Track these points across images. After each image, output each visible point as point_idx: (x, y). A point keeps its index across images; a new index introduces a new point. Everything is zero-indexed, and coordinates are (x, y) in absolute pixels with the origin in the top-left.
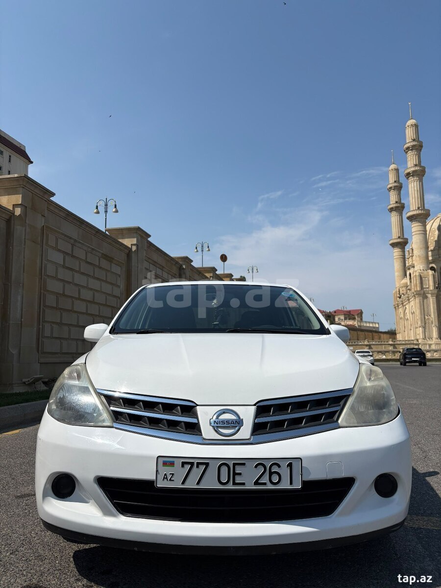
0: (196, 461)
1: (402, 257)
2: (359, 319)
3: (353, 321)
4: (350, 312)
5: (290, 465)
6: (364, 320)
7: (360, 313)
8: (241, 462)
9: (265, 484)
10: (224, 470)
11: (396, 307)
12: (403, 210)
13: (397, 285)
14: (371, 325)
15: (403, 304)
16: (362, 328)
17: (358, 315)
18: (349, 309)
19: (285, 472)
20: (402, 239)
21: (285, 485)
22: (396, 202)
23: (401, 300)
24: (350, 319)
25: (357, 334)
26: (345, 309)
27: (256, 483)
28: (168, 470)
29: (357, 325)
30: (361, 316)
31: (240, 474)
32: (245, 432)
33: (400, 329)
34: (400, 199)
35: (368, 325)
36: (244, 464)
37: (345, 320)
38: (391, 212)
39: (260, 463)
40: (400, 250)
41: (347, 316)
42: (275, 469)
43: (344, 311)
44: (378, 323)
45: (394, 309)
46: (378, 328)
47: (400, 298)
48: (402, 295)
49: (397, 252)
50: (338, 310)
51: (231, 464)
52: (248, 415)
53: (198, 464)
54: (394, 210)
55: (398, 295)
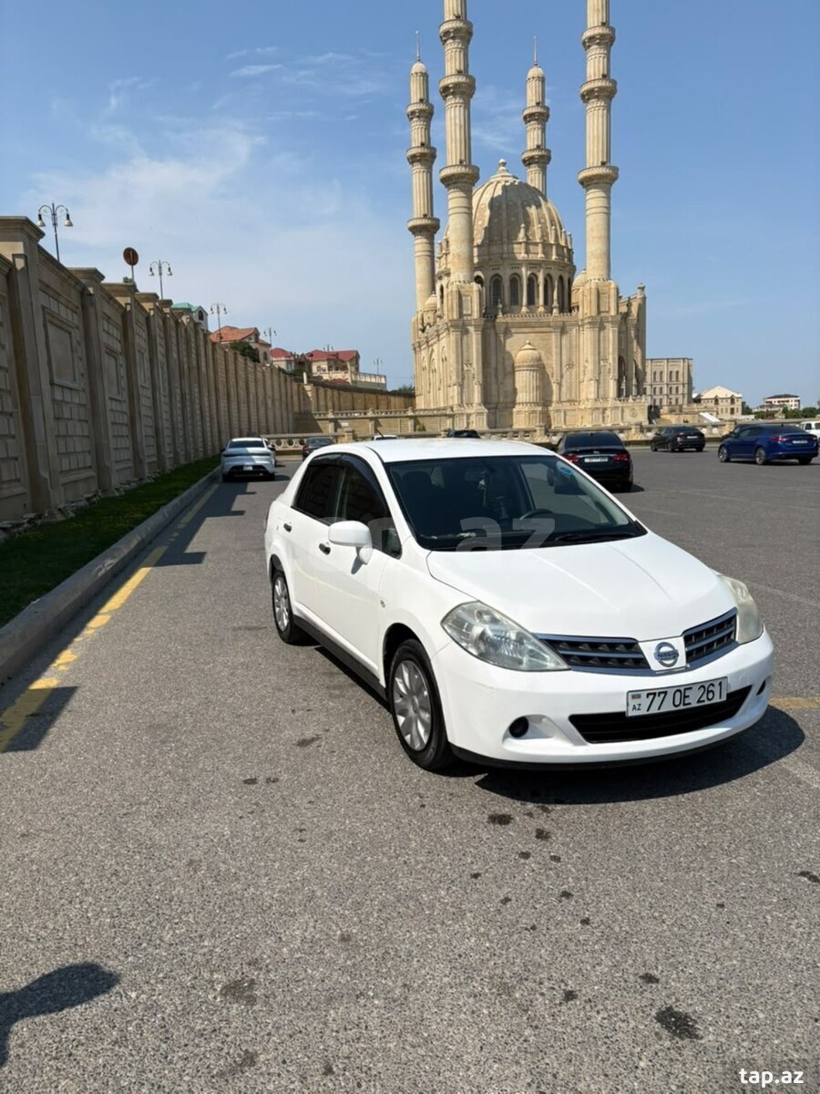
0: (657, 691)
1: (428, 253)
2: (353, 369)
3: (343, 373)
4: (336, 355)
5: (720, 684)
6: (361, 370)
7: (355, 358)
8: (689, 687)
9: (704, 701)
10: (678, 695)
11: (417, 348)
12: (433, 162)
13: (420, 308)
14: (373, 380)
15: (427, 342)
16: (359, 386)
17: (351, 360)
18: (336, 349)
19: (716, 689)
20: (429, 219)
21: (717, 700)
22: (423, 145)
23: (425, 335)
24: (337, 369)
25: (353, 398)
26: (331, 350)
27: (699, 701)
28: (636, 702)
29: (349, 381)
30: (357, 363)
31: (688, 696)
32: (682, 661)
33: (421, 388)
34: (429, 139)
35: (368, 380)
36: (690, 688)
37: (329, 370)
38: (412, 163)
39: (702, 685)
40: (425, 240)
41: (332, 363)
42: (711, 688)
43: (328, 353)
44: (385, 377)
45: (413, 352)
46: (385, 385)
47: (423, 331)
48: (428, 327)
49: (420, 243)
50: (316, 351)
51: (682, 689)
52: (680, 645)
53: (660, 693)
54: (419, 161)
55: (420, 327)
